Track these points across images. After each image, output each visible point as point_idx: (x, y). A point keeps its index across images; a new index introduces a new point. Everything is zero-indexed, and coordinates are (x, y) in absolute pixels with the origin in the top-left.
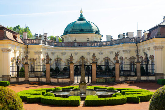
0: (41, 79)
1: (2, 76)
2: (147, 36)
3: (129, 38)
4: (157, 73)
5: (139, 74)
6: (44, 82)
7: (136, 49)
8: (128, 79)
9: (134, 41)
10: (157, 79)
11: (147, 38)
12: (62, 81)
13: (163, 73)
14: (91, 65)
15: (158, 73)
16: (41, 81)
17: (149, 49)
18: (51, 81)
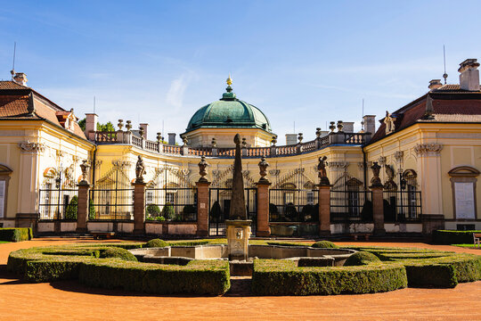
0: (120, 224)
1: (18, 215)
2: (393, 125)
3: (345, 134)
4: (427, 215)
5: (379, 216)
6: (129, 233)
7: (362, 160)
8: (352, 230)
9: (356, 142)
10: (428, 232)
11: (393, 128)
12: (177, 229)
13: (443, 216)
14: (256, 189)
15: (430, 215)
16: (119, 230)
17: (400, 156)
18: (147, 231)
